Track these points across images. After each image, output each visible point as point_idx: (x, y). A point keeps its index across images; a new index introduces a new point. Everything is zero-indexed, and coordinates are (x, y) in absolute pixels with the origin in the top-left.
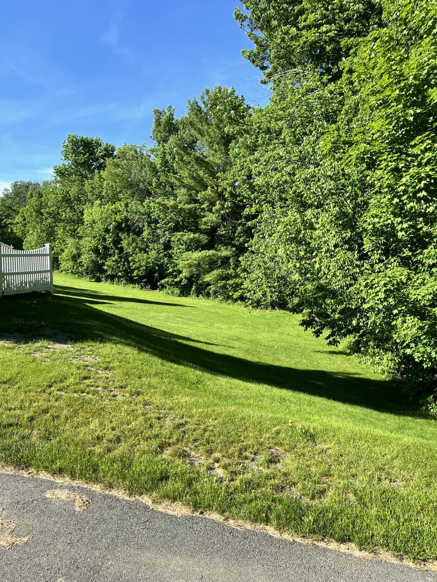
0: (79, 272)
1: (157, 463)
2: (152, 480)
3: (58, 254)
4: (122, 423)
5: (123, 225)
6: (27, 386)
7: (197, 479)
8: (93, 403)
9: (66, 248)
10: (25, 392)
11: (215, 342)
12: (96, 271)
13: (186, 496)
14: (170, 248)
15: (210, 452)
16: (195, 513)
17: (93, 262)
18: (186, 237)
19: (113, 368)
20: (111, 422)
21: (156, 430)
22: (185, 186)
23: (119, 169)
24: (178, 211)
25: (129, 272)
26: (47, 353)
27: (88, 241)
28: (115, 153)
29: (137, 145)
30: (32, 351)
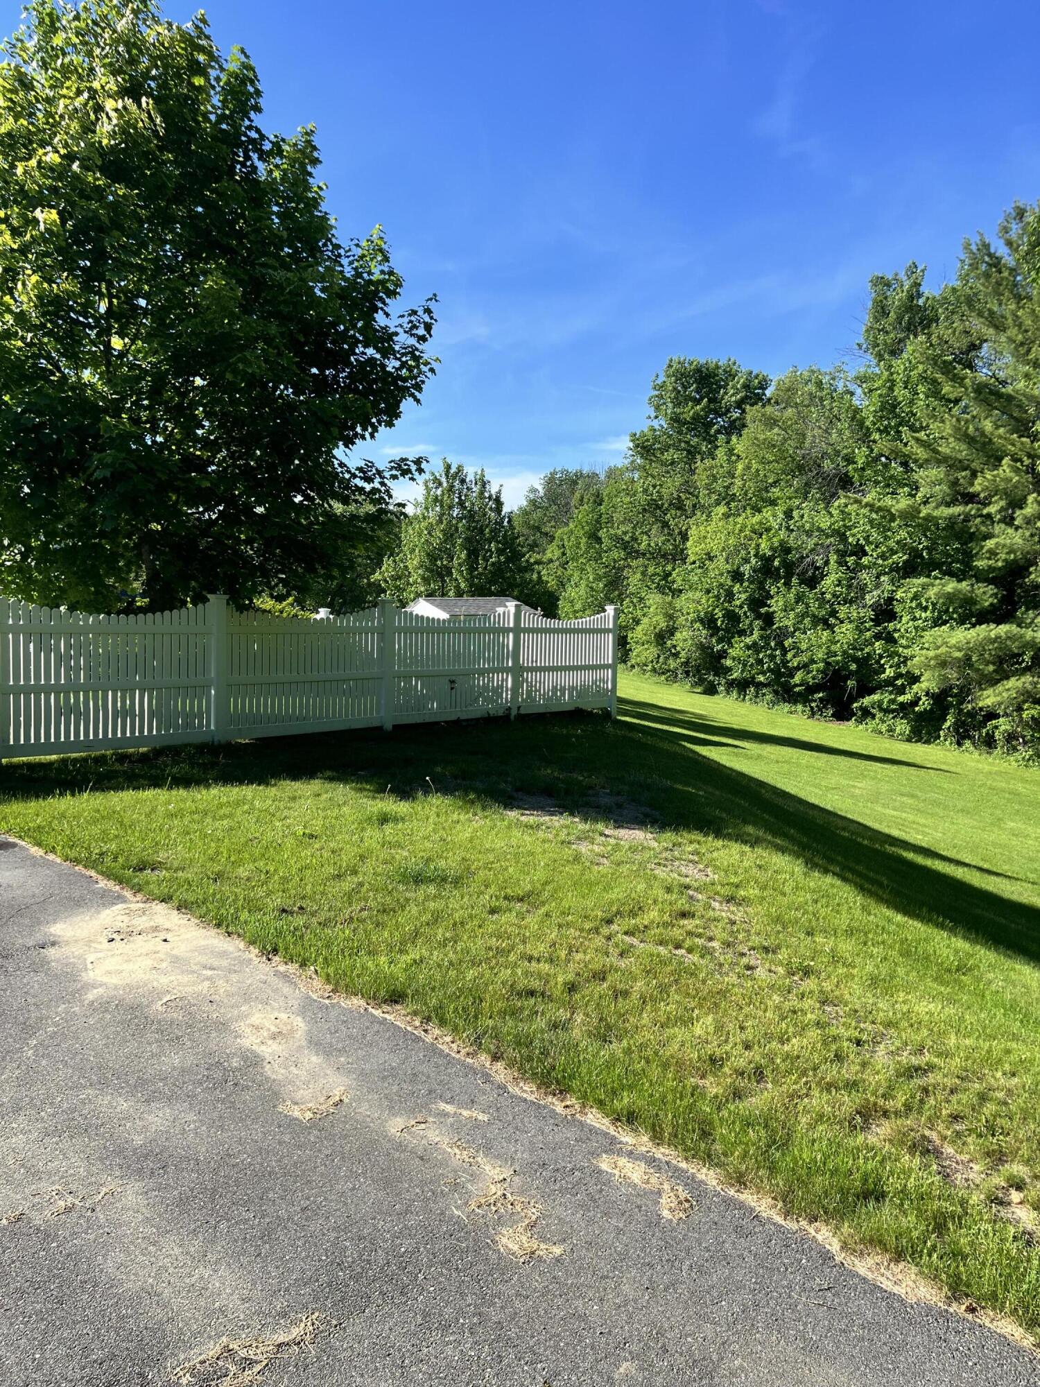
0: (669, 671)
1: (855, 1153)
2: (843, 1192)
3: (626, 628)
4: (769, 1037)
5: (776, 563)
6: (564, 913)
7: (960, 1218)
8: (702, 975)
9: (644, 615)
10: (560, 926)
11: (1005, 868)
12: (707, 669)
13: (930, 1255)
14: (892, 616)
15: (997, 1158)
16: (955, 1305)
17: (702, 647)
18: (936, 589)
19: (745, 901)
20: (742, 1028)
21: (850, 1071)
22: (942, 460)
23: (776, 430)
24: (919, 525)
25: (782, 675)
26: (604, 846)
27: (694, 601)
28: (768, 393)
29: (823, 370)
30: (572, 838)
